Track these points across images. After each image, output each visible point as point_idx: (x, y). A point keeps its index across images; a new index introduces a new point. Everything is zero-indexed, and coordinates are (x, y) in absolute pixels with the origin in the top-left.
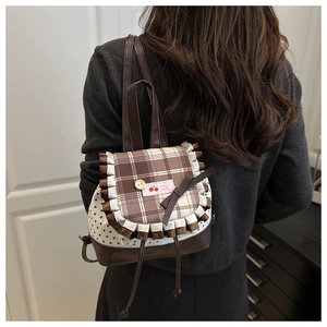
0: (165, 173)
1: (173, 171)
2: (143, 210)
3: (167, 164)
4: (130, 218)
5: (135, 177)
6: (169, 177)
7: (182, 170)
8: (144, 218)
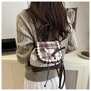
1: (54, 47)
3: (52, 45)
5: (44, 48)
8: (47, 58)
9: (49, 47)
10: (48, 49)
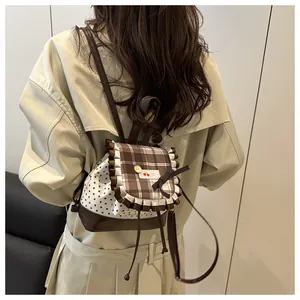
0: (153, 165)
1: (159, 164)
2: (139, 188)
3: (155, 158)
4: (131, 192)
5: (134, 163)
6: (157, 168)
7: (165, 165)
8: (140, 194)
9: (147, 164)
10: (143, 168)
